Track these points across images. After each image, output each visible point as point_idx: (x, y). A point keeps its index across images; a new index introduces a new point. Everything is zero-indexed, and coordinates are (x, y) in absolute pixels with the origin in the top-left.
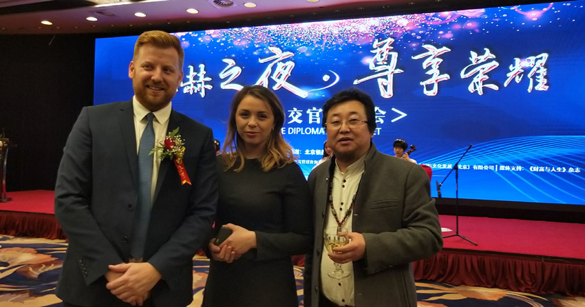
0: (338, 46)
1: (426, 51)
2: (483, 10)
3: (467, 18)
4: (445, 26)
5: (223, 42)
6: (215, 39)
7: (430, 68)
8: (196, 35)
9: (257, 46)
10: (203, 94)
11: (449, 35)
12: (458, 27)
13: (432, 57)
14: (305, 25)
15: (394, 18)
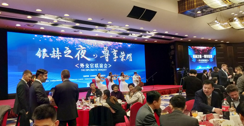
0: (96, 47)
1: (114, 51)
2: (122, 43)
3: (120, 44)
4: (116, 46)
5: (65, 41)
6: (62, 40)
7: (115, 55)
8: (55, 38)
9: (76, 44)
10: (59, 58)
11: (117, 48)
12: (118, 46)
13: (115, 52)
14: (88, 40)
15: (108, 42)
